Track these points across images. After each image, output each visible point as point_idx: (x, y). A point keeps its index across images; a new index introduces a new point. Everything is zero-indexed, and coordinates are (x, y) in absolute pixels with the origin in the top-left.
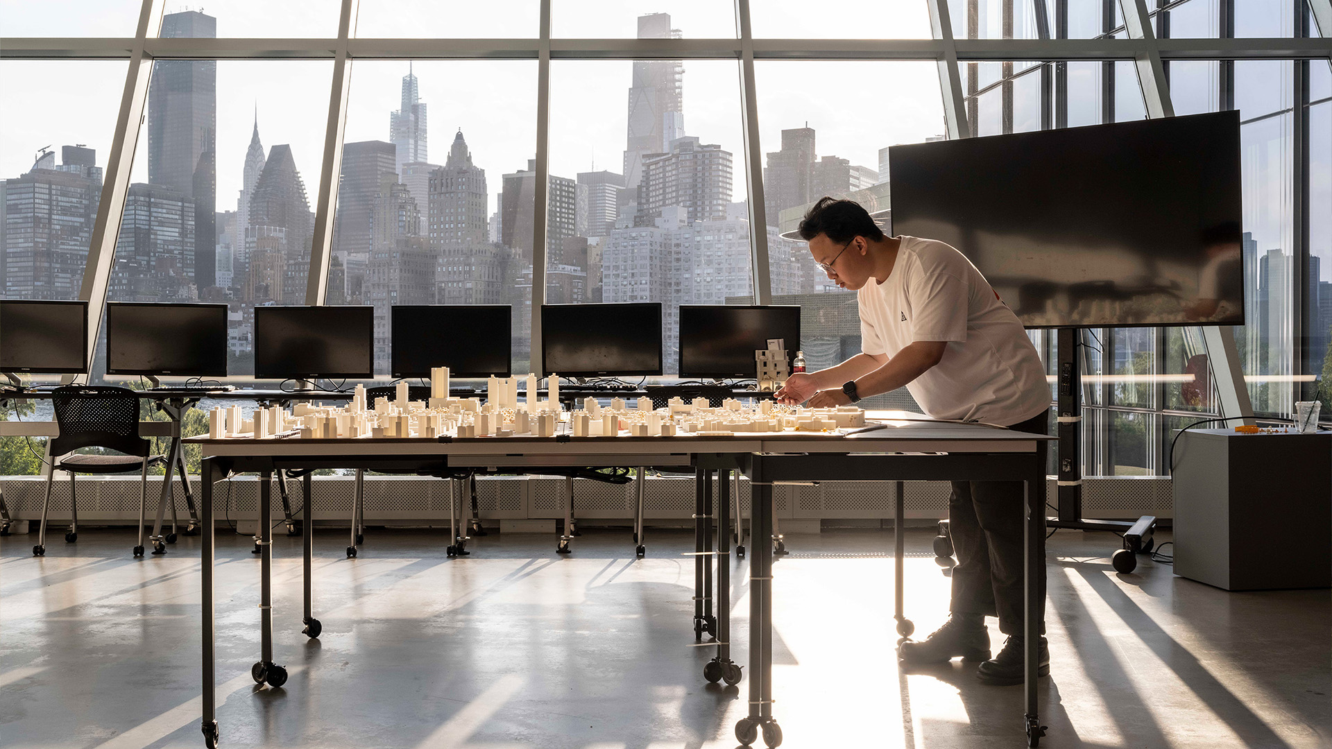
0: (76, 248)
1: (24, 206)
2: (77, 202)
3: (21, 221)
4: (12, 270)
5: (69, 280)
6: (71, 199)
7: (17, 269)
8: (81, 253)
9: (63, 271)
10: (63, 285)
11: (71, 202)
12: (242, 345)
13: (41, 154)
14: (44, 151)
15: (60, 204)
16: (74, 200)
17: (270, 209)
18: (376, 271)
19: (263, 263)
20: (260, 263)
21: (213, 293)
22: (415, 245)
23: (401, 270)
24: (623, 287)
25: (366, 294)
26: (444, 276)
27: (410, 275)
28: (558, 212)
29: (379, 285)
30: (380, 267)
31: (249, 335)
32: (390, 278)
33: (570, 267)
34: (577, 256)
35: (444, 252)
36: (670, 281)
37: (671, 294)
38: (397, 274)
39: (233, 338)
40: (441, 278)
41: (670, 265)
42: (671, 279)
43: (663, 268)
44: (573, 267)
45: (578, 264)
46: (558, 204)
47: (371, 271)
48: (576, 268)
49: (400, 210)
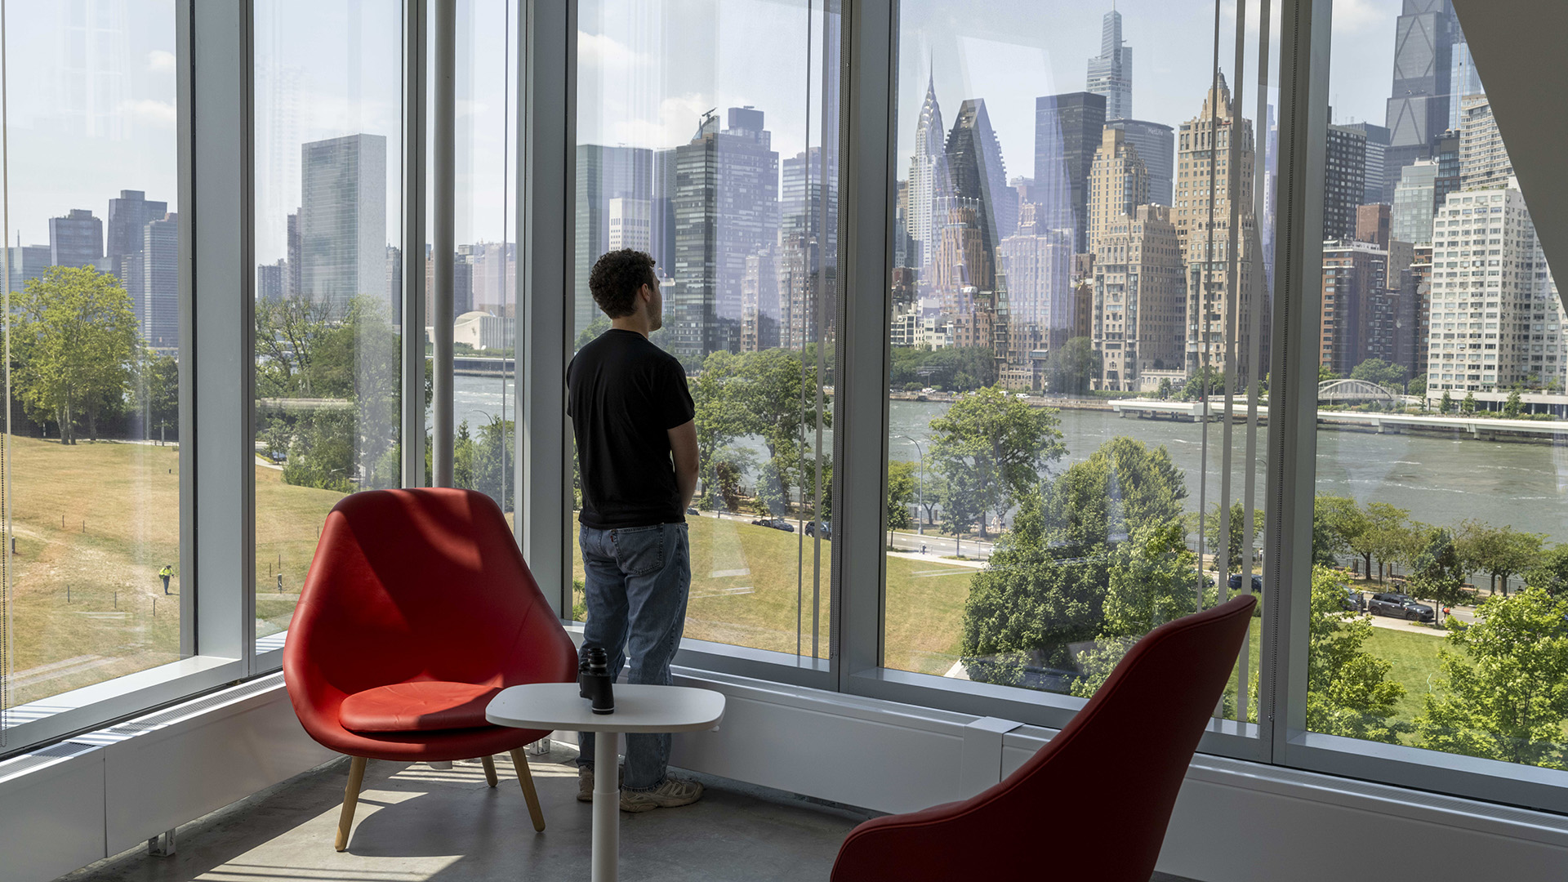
0: (749, 223)
1: (695, 177)
2: (750, 171)
3: (691, 194)
4: (682, 249)
5: (740, 261)
6: (744, 167)
7: (686, 248)
8: (754, 230)
9: (736, 250)
10: (736, 266)
11: (745, 170)
12: (938, 338)
13: (705, 119)
14: (709, 116)
15: (733, 172)
16: (748, 168)
17: (961, 177)
18: (1112, 250)
19: (957, 240)
20: (954, 240)
21: (901, 276)
22: (1160, 218)
23: (1143, 248)
24: (1463, 270)
25: (1100, 278)
26: (1199, 255)
27: (1155, 255)
28: (1343, 173)
29: (1115, 267)
30: (1116, 244)
31: (949, 326)
32: (1129, 259)
33: (1366, 244)
34: (1376, 230)
35: (1200, 225)
36: (1529, 261)
37: (1530, 279)
38: (1139, 253)
39: (929, 329)
40: (1196, 259)
41: (1531, 240)
42: (1531, 258)
43: (1521, 244)
44: (1370, 245)
45: (1376, 240)
46: (1344, 163)
47: (1106, 250)
48: (1374, 246)
49: (1127, 175)
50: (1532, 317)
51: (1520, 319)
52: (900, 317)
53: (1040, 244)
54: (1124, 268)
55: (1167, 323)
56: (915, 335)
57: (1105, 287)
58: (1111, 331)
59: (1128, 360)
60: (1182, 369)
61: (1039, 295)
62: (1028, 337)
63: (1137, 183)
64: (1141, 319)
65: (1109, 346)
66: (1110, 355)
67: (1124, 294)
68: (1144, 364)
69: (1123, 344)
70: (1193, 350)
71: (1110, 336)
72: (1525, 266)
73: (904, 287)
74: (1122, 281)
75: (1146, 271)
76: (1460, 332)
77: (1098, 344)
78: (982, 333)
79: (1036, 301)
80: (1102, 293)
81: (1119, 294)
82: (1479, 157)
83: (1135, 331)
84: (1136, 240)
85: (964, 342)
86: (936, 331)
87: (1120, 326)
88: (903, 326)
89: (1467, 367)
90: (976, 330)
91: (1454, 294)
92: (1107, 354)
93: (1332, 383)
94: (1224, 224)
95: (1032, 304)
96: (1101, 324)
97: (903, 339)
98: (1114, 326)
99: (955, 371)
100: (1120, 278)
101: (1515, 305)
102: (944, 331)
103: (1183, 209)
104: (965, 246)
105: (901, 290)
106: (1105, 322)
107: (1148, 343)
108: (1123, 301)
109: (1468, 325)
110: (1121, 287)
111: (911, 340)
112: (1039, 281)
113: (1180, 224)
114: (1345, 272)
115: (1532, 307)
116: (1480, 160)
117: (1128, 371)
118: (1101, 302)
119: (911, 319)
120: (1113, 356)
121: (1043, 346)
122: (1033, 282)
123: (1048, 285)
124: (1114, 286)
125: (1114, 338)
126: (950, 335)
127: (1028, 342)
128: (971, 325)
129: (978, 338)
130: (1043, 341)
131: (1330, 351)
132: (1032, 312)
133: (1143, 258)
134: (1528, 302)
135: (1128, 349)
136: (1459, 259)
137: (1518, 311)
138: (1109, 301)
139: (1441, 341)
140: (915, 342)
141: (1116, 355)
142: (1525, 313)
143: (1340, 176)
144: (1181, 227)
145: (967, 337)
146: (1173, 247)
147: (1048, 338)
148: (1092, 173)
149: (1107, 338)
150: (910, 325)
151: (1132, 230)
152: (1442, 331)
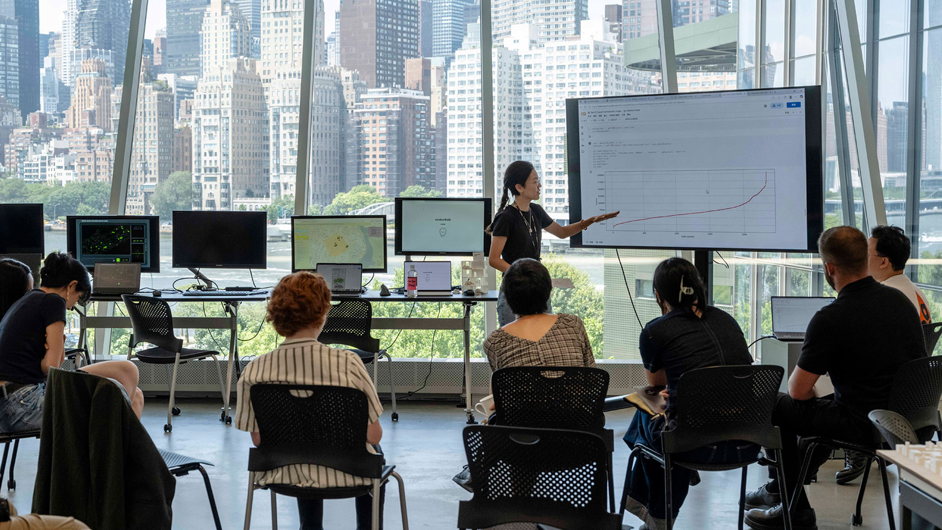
12: (68, 174)
17: (96, 31)
18: (208, 97)
19: (89, 87)
20: (86, 87)
21: (38, 120)
22: (248, 68)
23: (233, 95)
24: (469, 112)
25: (197, 121)
26: (279, 101)
27: (243, 100)
28: (399, 31)
29: (210, 111)
30: (210, 92)
31: (76, 164)
32: (222, 104)
33: (412, 92)
34: (421, 79)
35: (279, 75)
36: (519, 106)
37: (520, 119)
38: (230, 99)
39: (59, 167)
40: (276, 104)
41: (520, 88)
42: (520, 103)
43: (512, 91)
44: (416, 92)
45: (420, 87)
46: (400, 22)
47: (202, 97)
48: (419, 92)
49: (232, 30)
50: (523, 150)
51: (514, 151)
52: (34, 156)
53: (147, 92)
54: (217, 112)
55: (255, 158)
56: (48, 173)
57: (202, 128)
58: (208, 165)
59: (223, 190)
60: (268, 196)
61: (147, 136)
62: (139, 173)
63: (241, 37)
64: (233, 156)
65: (207, 179)
66: (208, 187)
67: (218, 132)
68: (237, 194)
69: (218, 177)
70: (275, 181)
71: (208, 170)
72: (516, 109)
73: (40, 130)
74: (217, 123)
75: (236, 115)
76: (469, 163)
77: (198, 178)
78: (102, 170)
79: (145, 141)
80: (199, 133)
81: (214, 134)
82: (505, 19)
83: (228, 165)
84: (227, 88)
85: (86, 178)
86: (66, 168)
87: (216, 161)
88: (37, 165)
89: (475, 191)
90: (97, 167)
91: (464, 132)
92: (205, 185)
93: (379, 205)
94: (299, 74)
95: (142, 143)
96: (199, 162)
97: (37, 176)
98: (211, 161)
99: (78, 203)
100: (214, 120)
101: (510, 141)
102: (73, 167)
103: (267, 61)
104: (97, 92)
105: (38, 133)
106: (203, 158)
107: (241, 175)
108: (217, 140)
109: (475, 157)
110: (215, 128)
111: (44, 177)
112: (147, 124)
113: (264, 74)
114: (394, 114)
115: (523, 142)
116: (505, 21)
117: (224, 199)
118: (199, 142)
119: (43, 158)
120: (211, 187)
121: (152, 179)
122: (142, 125)
123: (155, 127)
124: (210, 127)
125: (211, 171)
126: (77, 172)
127: (139, 176)
128: (92, 163)
129: (99, 173)
130: (153, 176)
131: (384, 180)
132: (142, 151)
133: (233, 103)
134: (519, 139)
135: (223, 181)
136: (466, 104)
137: (512, 145)
138: (205, 140)
139: (456, 170)
140: (48, 179)
141: (213, 186)
142: (518, 146)
143: (397, 34)
144: (266, 77)
145: (90, 174)
146: (259, 94)
147: (157, 173)
148: (203, 28)
149: (205, 171)
150: (43, 164)
151: (223, 79)
152: (456, 162)
